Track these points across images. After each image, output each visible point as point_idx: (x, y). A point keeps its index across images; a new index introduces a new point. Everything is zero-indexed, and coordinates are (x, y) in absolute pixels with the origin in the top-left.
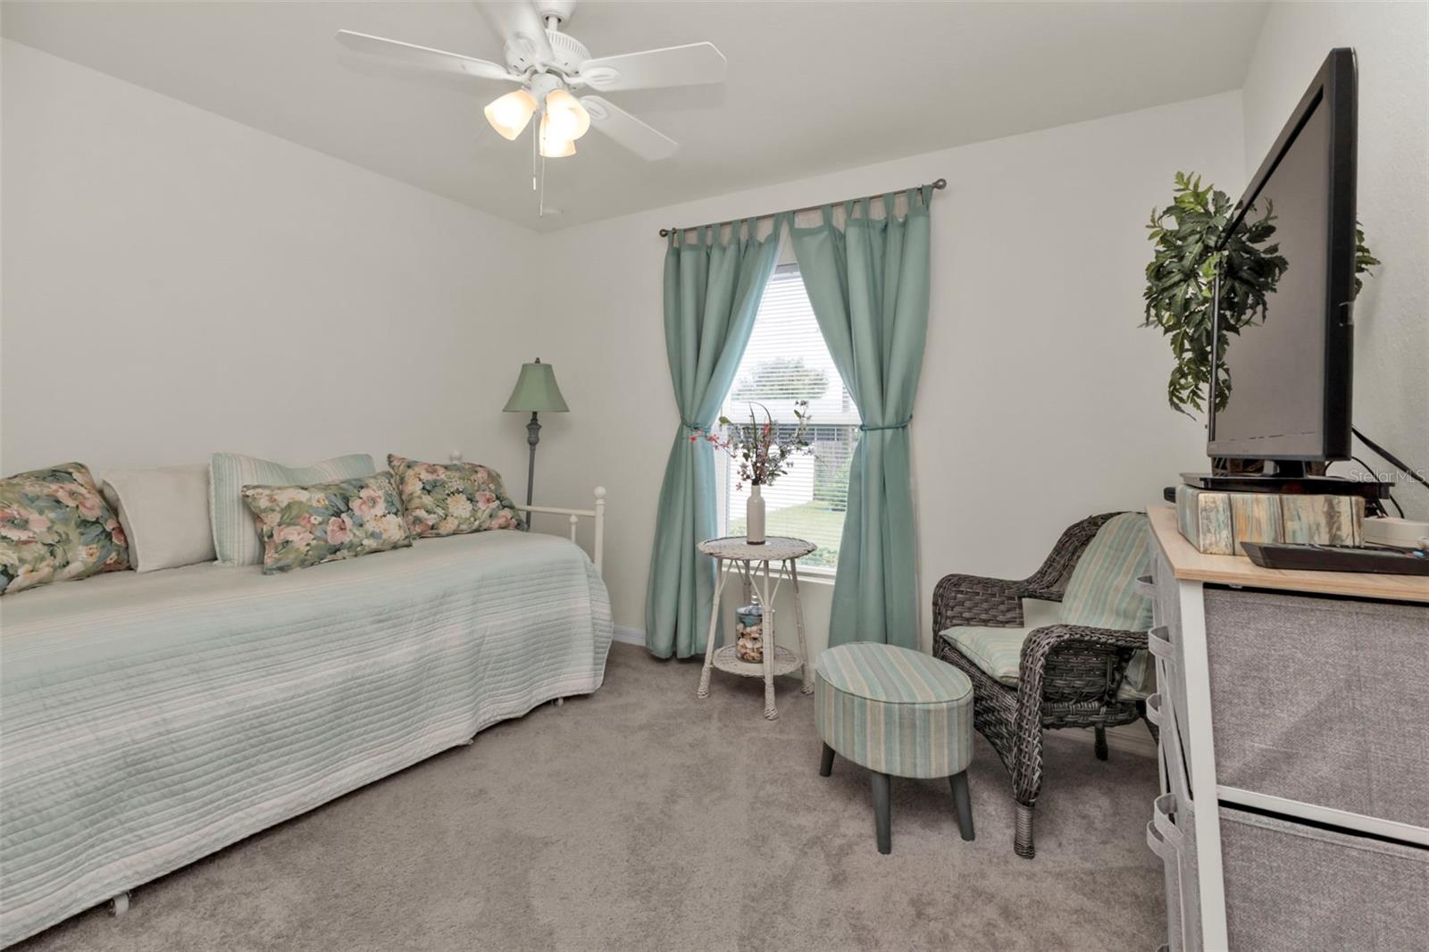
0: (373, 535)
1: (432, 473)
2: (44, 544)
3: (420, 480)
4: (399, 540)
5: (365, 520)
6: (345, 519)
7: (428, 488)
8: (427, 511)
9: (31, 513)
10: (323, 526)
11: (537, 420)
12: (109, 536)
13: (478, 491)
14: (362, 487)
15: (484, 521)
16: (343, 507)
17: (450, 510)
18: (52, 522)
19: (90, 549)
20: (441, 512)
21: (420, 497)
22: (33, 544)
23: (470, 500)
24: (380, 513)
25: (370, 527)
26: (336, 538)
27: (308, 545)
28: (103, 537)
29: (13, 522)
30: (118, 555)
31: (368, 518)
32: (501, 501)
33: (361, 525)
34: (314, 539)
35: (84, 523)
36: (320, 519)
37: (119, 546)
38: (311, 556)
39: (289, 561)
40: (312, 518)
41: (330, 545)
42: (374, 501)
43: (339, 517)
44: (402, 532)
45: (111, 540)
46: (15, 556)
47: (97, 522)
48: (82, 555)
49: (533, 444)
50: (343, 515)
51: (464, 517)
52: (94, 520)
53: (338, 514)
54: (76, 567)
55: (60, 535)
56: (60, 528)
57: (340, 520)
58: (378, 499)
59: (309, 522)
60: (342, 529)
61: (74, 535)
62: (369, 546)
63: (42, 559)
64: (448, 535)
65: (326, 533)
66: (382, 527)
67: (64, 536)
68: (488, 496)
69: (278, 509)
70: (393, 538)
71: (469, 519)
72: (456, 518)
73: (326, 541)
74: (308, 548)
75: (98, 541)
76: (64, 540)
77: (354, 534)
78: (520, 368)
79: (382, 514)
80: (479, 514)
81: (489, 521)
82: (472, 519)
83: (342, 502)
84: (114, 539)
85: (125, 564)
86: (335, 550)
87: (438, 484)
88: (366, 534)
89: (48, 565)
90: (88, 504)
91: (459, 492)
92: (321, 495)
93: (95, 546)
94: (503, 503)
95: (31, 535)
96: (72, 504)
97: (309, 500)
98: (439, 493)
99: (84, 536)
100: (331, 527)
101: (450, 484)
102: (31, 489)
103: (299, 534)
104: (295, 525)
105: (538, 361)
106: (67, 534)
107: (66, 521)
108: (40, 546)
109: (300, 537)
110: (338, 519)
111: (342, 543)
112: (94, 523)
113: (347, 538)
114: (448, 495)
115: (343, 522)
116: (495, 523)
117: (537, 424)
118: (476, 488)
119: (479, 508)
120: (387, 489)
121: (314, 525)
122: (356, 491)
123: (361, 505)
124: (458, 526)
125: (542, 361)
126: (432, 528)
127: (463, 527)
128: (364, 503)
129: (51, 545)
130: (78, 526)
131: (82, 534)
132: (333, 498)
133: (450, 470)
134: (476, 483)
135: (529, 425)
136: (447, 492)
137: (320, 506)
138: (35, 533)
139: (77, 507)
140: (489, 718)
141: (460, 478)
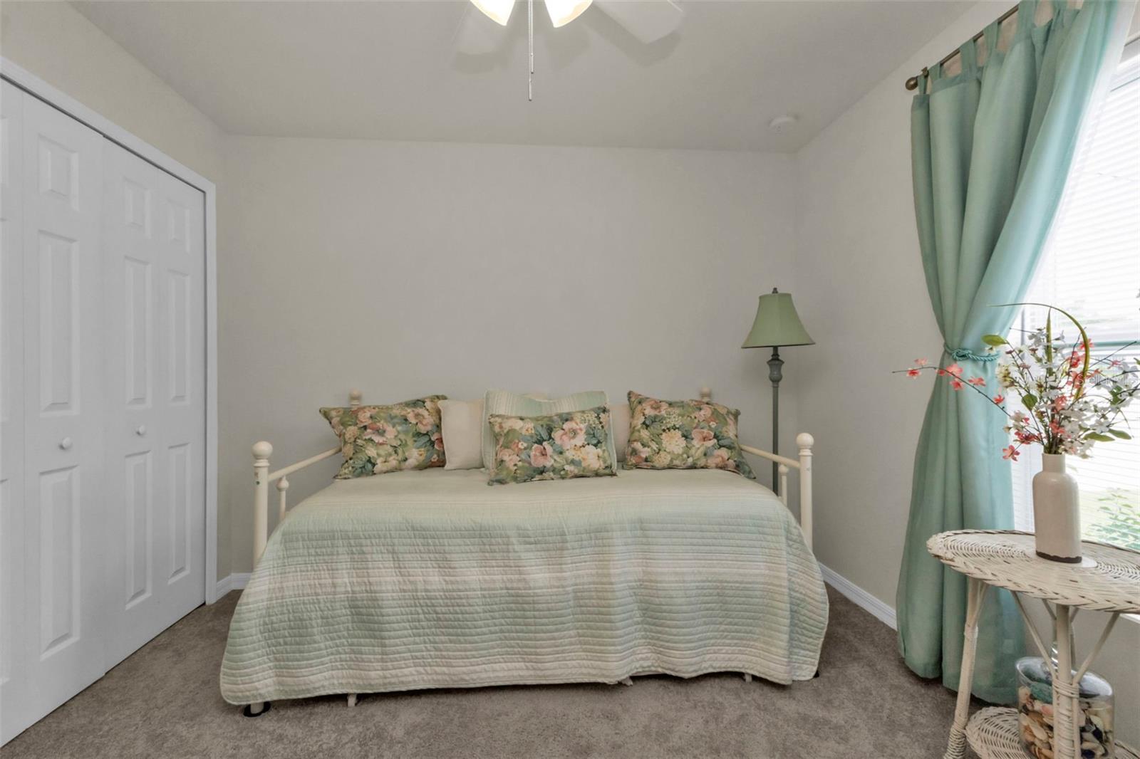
0: (573, 462)
1: (655, 409)
2: (391, 446)
3: (644, 415)
4: (598, 469)
5: (565, 448)
6: (546, 447)
7: (647, 422)
8: (643, 445)
9: (389, 426)
10: (528, 450)
11: (778, 355)
12: (432, 443)
13: (695, 428)
14: (567, 420)
15: (698, 459)
16: (545, 436)
17: (664, 445)
18: (399, 432)
19: (420, 451)
20: (654, 446)
21: (639, 431)
22: (385, 446)
23: (685, 436)
24: (580, 444)
25: (570, 454)
26: (540, 462)
27: (515, 465)
28: (428, 444)
29: (378, 431)
30: (438, 456)
31: (568, 447)
32: (718, 441)
33: (561, 453)
34: (520, 461)
35: (418, 434)
36: (525, 445)
37: (439, 451)
38: (520, 474)
39: (502, 476)
40: (520, 444)
41: (534, 467)
42: (574, 433)
43: (541, 444)
44: (602, 463)
45: (433, 446)
46: (375, 452)
47: (427, 434)
48: (415, 454)
49: (776, 381)
50: (545, 443)
51: (676, 453)
52: (425, 432)
53: (540, 442)
54: (412, 461)
55: (402, 441)
56: (402, 437)
57: (542, 448)
58: (579, 431)
59: (517, 446)
60: (543, 455)
61: (410, 442)
62: (571, 472)
63: (390, 455)
64: (664, 468)
65: (530, 457)
66: (581, 456)
67: (404, 442)
68: (704, 435)
69: (503, 434)
70: (591, 466)
71: (682, 455)
72: (669, 453)
73: (530, 463)
74: (516, 468)
75: (425, 447)
76: (404, 444)
77: (555, 460)
78: (758, 301)
79: (581, 444)
80: (693, 451)
81: (705, 460)
82: (685, 456)
83: (547, 431)
84: (435, 446)
85: (441, 463)
86: (542, 471)
87: (657, 420)
88: (566, 461)
89: (394, 459)
90: (425, 422)
91: (675, 428)
92: (530, 425)
93: (423, 449)
94: (721, 442)
95: (385, 439)
96: (414, 421)
97: (521, 428)
98: (656, 428)
99: (417, 443)
100: (534, 453)
101: (668, 420)
102: (396, 412)
103: (510, 455)
104: (508, 448)
105: (775, 290)
106: (406, 441)
107: (406, 432)
108: (389, 446)
109: (510, 458)
110: (539, 446)
111: (545, 467)
112: (424, 435)
113: (549, 463)
114: (664, 430)
115: (544, 448)
116: (711, 462)
117: (778, 360)
118: (694, 425)
119: (694, 446)
120: (591, 422)
121: (520, 449)
122: (561, 423)
123: (562, 436)
124: (671, 461)
125: (780, 291)
126: (646, 460)
127: (676, 462)
128: (566, 434)
129: (395, 447)
130: (414, 436)
131: (415, 441)
132: (540, 429)
133: (673, 407)
134: (696, 421)
135: (770, 361)
136: (663, 428)
137: (527, 434)
138: (387, 439)
139: (417, 424)
140: (649, 667)
141: (679, 415)
